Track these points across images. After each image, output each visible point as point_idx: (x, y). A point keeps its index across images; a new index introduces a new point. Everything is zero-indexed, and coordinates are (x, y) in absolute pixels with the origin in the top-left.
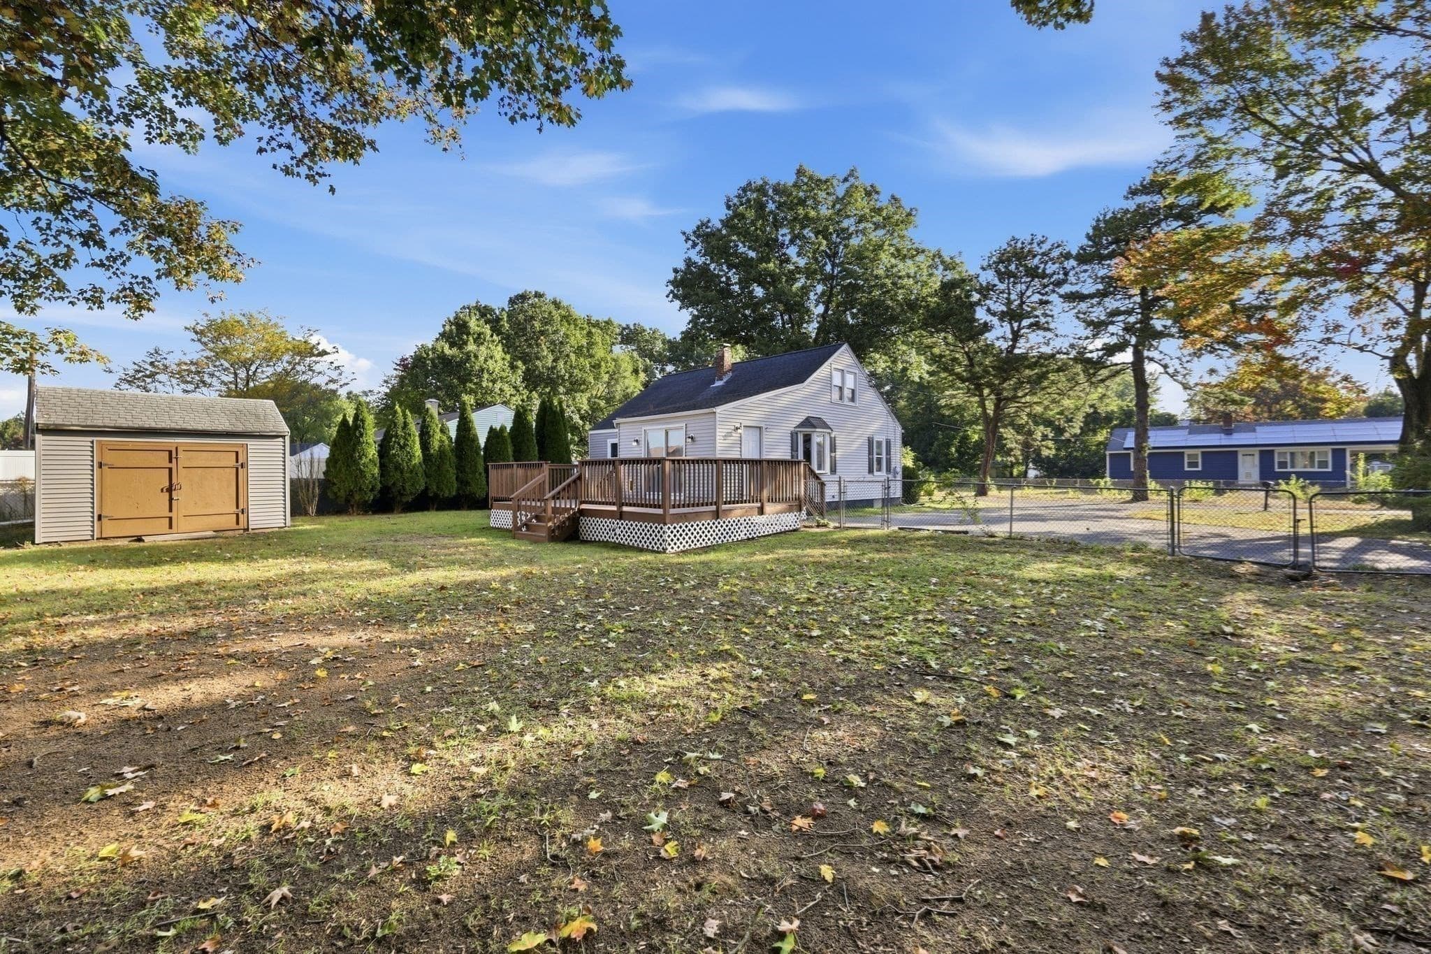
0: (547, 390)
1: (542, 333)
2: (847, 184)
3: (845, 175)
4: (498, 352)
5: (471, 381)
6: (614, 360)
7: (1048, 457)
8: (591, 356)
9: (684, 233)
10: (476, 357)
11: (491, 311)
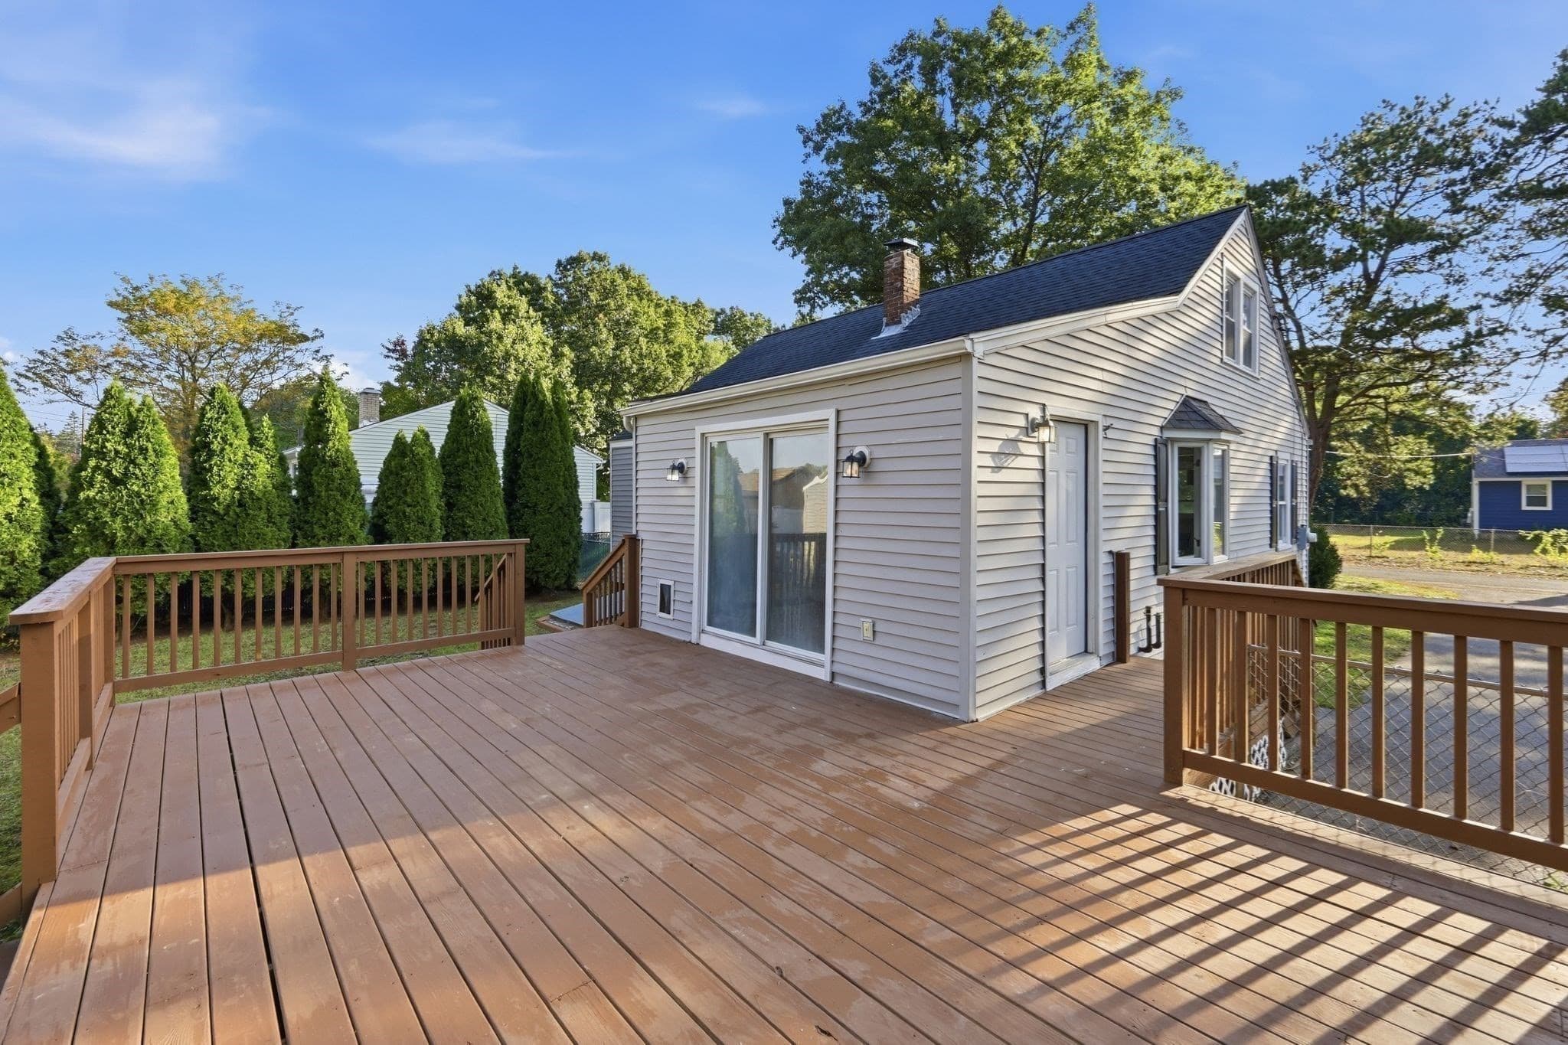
0: (607, 388)
1: (601, 308)
2: (1073, 38)
3: (1072, 18)
4: (537, 332)
5: (492, 373)
6: (703, 349)
7: (1420, 489)
8: (670, 342)
9: (801, 130)
10: (500, 338)
11: (533, 280)
